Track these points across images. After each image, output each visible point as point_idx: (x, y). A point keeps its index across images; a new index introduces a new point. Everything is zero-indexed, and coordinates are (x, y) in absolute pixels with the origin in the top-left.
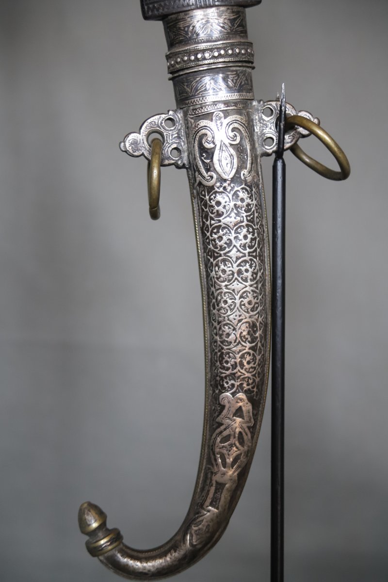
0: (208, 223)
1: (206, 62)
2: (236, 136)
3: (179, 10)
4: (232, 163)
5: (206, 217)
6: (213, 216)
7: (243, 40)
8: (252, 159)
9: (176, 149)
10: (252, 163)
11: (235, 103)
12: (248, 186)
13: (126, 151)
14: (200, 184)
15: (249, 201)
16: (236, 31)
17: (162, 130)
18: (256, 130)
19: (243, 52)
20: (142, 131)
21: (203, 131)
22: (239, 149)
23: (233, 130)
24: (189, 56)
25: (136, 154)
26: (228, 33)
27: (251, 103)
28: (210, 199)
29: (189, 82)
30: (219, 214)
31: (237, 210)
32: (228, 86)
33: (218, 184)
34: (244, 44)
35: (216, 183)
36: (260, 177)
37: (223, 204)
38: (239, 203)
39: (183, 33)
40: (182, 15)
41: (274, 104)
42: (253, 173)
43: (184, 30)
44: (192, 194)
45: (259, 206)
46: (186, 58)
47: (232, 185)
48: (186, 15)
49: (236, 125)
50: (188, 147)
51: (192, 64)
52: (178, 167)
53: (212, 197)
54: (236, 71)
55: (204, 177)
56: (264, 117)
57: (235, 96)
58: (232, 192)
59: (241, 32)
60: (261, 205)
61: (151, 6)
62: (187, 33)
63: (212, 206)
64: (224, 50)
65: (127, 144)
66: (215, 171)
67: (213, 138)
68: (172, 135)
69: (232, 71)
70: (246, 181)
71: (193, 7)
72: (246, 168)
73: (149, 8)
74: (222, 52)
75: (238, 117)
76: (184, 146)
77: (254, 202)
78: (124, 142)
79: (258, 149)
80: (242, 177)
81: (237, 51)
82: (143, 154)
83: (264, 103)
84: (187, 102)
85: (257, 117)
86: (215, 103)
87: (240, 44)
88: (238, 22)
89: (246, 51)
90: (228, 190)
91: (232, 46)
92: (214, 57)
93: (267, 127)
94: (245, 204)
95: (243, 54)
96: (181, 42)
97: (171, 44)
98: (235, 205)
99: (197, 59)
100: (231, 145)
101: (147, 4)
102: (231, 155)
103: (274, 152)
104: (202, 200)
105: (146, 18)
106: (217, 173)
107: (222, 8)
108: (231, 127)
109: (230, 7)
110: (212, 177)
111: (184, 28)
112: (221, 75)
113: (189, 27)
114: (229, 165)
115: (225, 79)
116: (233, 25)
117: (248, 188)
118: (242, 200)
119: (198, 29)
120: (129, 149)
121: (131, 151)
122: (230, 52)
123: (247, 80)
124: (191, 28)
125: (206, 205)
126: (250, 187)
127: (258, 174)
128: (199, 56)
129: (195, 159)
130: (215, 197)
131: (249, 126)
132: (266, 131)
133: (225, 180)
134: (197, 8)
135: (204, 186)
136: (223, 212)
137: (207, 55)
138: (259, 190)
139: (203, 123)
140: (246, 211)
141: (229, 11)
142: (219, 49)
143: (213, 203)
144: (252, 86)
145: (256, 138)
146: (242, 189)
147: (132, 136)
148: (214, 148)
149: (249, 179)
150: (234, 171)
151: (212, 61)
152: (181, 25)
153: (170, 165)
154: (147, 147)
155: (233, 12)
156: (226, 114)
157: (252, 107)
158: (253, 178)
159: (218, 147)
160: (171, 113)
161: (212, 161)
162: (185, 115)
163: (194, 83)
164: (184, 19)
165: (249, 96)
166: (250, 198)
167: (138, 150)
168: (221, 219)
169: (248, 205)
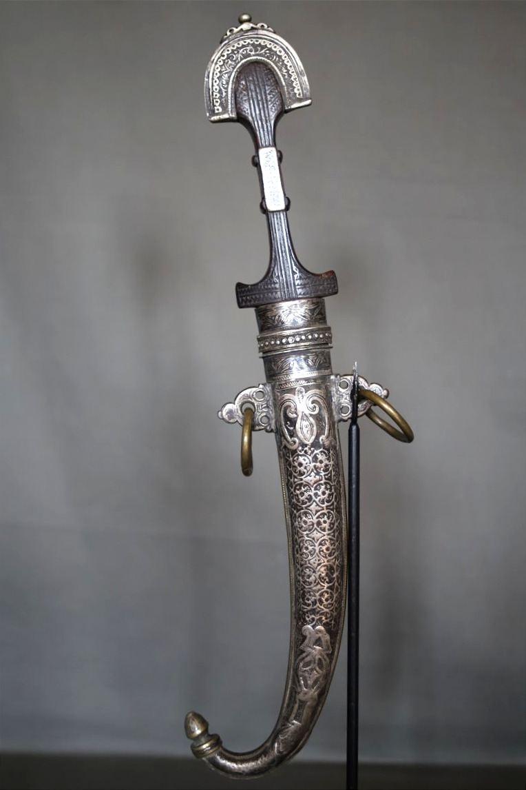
0: (292, 480)
1: (290, 346)
2: (315, 407)
3: (267, 302)
4: (312, 430)
5: (291, 475)
6: (296, 475)
7: (321, 326)
8: (330, 426)
9: (266, 416)
10: (329, 430)
11: (315, 379)
12: (326, 449)
13: (223, 419)
14: (285, 447)
15: (327, 462)
16: (316, 319)
17: (253, 401)
18: (333, 400)
19: (321, 336)
20: (236, 402)
21: (287, 403)
22: (318, 418)
23: (313, 402)
24: (276, 341)
25: (232, 421)
26: (308, 321)
27: (329, 378)
28: (294, 461)
29: (276, 362)
30: (301, 474)
31: (316, 470)
32: (308, 365)
33: (300, 448)
34: (322, 329)
35: (298, 447)
36: (338, 440)
37: (304, 465)
38: (318, 464)
39: (270, 321)
40: (269, 306)
41: (349, 377)
42: (331, 438)
43: (271, 319)
44: (279, 454)
45: (337, 466)
46: (273, 342)
47: (312, 449)
48: (273, 306)
49: (316, 398)
50: (276, 416)
51: (278, 347)
52: (267, 431)
53: (295, 459)
54: (316, 352)
55: (288, 442)
56: (340, 389)
57: (314, 374)
58: (313, 455)
59: (320, 319)
60: (338, 465)
61: (244, 298)
62: (274, 321)
63: (295, 467)
64: (305, 336)
65: (224, 413)
66: (297, 437)
67: (296, 409)
68: (262, 405)
69: (312, 353)
70: (324, 445)
71: (278, 300)
72: (324, 434)
73: (242, 300)
74: (303, 337)
75: (317, 391)
76: (272, 414)
77: (332, 463)
78: (222, 411)
79: (336, 416)
80: (321, 442)
81: (316, 336)
82: (237, 421)
83: (341, 376)
84: (274, 378)
85: (334, 389)
86: (297, 380)
87: (318, 331)
88: (317, 311)
89: (324, 335)
90: (309, 453)
91: (312, 332)
92: (296, 342)
93: (343, 397)
94: (323, 465)
95: (321, 338)
96: (268, 328)
97: (262, 329)
98: (315, 466)
99: (282, 344)
100: (311, 415)
101: (241, 297)
102: (311, 424)
103: (349, 418)
104: (287, 460)
105: (240, 306)
106: (299, 439)
107: (303, 301)
108: (311, 399)
109: (310, 300)
110: (295, 442)
111: (272, 317)
112: (303, 356)
113: (275, 316)
114: (309, 432)
115: (306, 359)
116: (313, 314)
117: (326, 451)
118: (321, 462)
119: (284, 318)
120: (226, 417)
121: (227, 419)
122: (310, 337)
123: (325, 359)
124: (277, 317)
125: (290, 465)
126: (328, 450)
127: (335, 438)
128: (284, 341)
129: (281, 426)
130: (298, 459)
131: (327, 398)
132: (343, 400)
133: (306, 445)
134: (283, 301)
135: (289, 449)
136: (304, 473)
137: (290, 340)
138: (336, 451)
139: (287, 396)
140: (324, 471)
141: (309, 303)
142: (300, 335)
143: (296, 464)
144: (330, 364)
145: (333, 407)
146: (321, 452)
147: (229, 407)
148: (297, 418)
149: (327, 443)
150: (313, 437)
151: (294, 345)
152: (269, 314)
153: (260, 430)
154: (241, 415)
155: (313, 303)
156: (307, 389)
157: (330, 381)
158: (331, 442)
159: (300, 417)
160: (261, 386)
161: (295, 428)
162: (273, 388)
163: (279, 363)
164: (271, 310)
165: (327, 372)
166: (328, 459)
167: (233, 418)
168: (302, 477)
169: (326, 465)
